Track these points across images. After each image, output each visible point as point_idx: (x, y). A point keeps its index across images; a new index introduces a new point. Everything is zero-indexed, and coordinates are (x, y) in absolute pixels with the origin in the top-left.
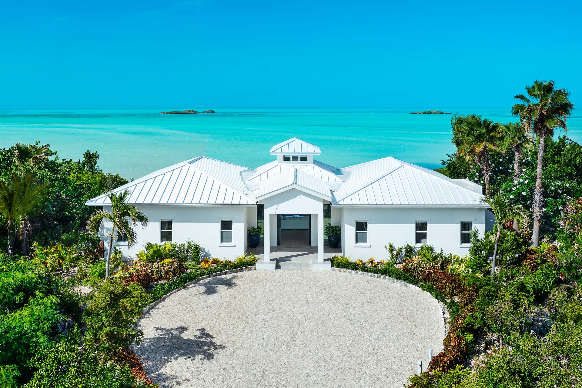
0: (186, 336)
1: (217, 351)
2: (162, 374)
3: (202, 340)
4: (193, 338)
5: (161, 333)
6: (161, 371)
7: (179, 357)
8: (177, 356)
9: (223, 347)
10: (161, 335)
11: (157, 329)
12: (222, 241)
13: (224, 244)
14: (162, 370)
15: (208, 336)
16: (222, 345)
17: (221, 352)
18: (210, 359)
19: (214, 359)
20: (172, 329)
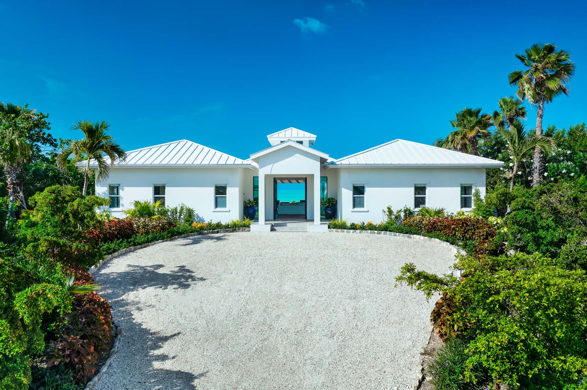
0: (161, 271)
1: (194, 282)
2: (123, 300)
3: (179, 274)
4: (170, 273)
5: (132, 269)
6: (121, 298)
7: (148, 286)
8: (145, 285)
9: (202, 279)
10: (132, 270)
11: (129, 266)
12: (216, 206)
13: (218, 209)
14: (124, 297)
15: (188, 271)
16: (202, 278)
17: (200, 283)
18: (185, 288)
19: (190, 289)
20: (147, 266)
